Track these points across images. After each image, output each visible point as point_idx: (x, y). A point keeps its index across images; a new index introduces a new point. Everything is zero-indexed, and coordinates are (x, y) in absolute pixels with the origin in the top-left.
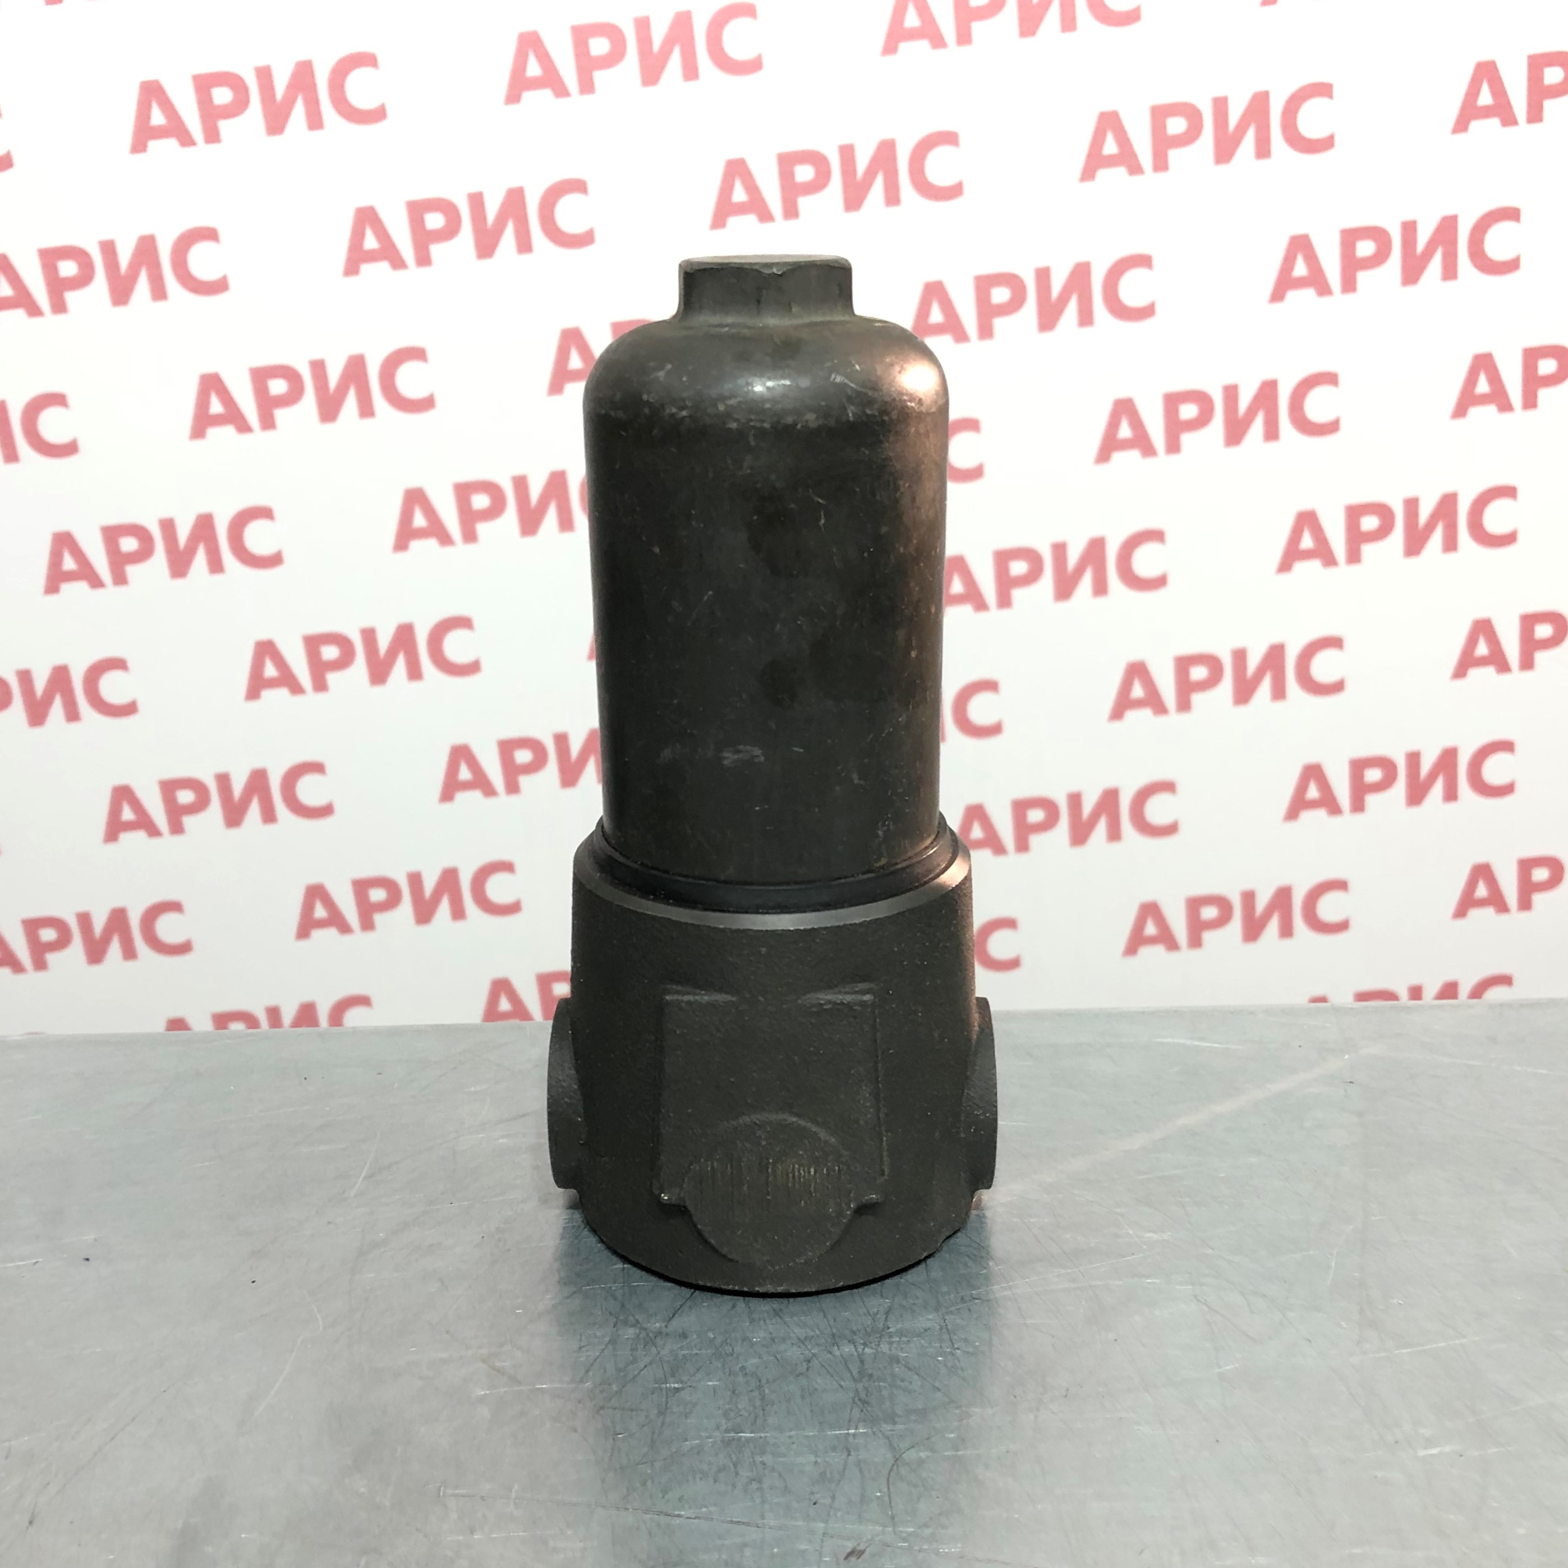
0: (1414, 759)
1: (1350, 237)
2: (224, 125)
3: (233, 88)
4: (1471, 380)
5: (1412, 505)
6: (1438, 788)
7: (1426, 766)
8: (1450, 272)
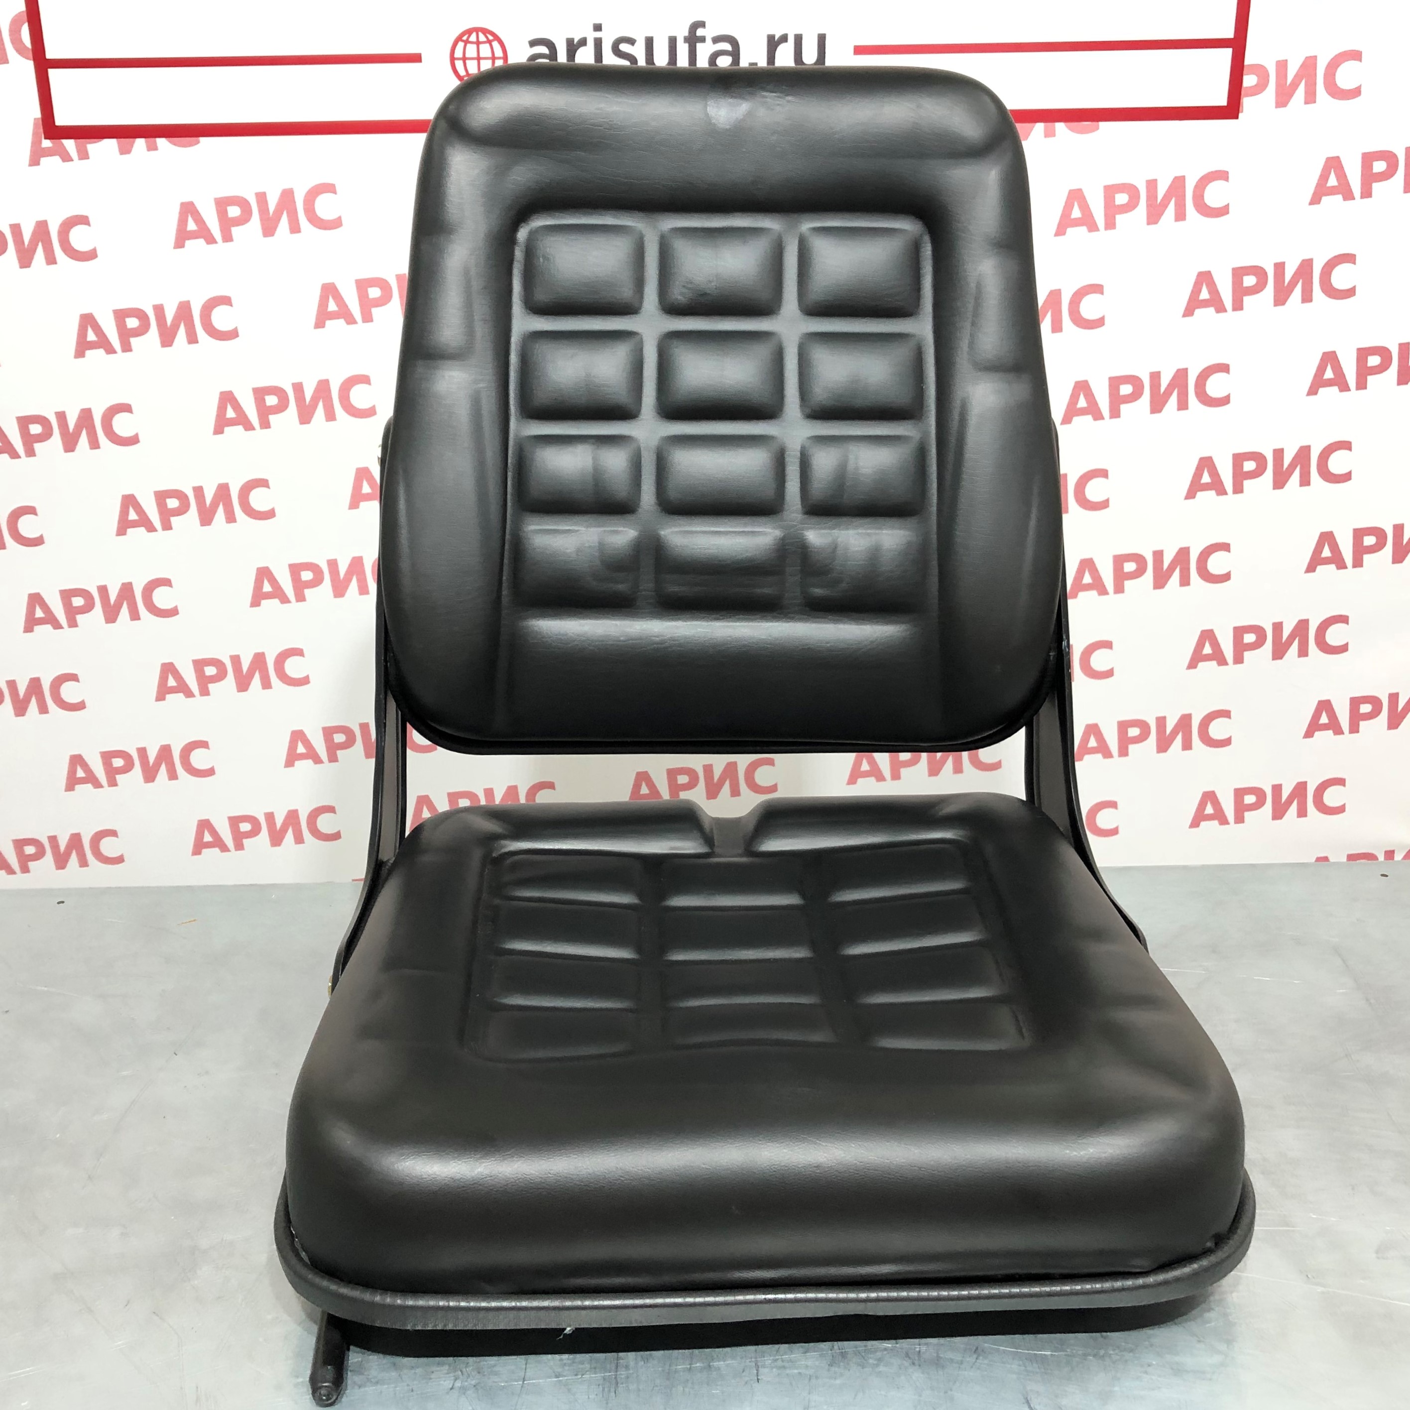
0: (1161, 722)
1: (1115, 383)
2: (375, 311)
3: (381, 289)
4: (1198, 474)
5: (1158, 555)
6: (1178, 741)
7: (1170, 727)
8: (1183, 405)
